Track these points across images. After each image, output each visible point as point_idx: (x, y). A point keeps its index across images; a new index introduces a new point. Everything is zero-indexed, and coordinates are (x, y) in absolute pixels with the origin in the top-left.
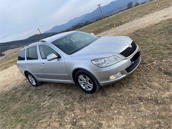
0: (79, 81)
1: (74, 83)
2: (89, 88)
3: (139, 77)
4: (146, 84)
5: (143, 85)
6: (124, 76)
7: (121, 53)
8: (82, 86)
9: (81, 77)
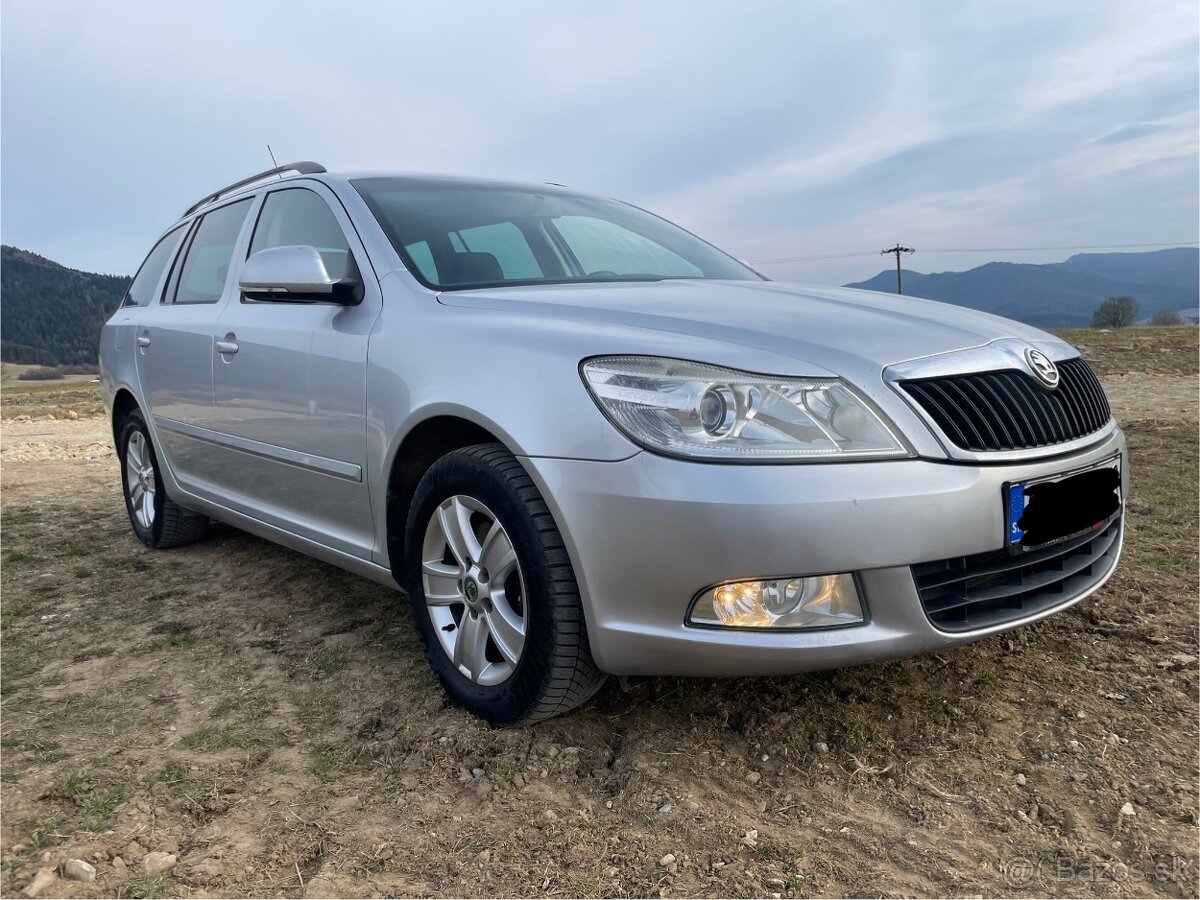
0: (431, 564)
1: (384, 569)
2: (494, 655)
3: (1042, 736)
4: (1107, 823)
5: (1067, 828)
6: (874, 635)
7: (922, 390)
8: (441, 617)
9: (455, 516)
